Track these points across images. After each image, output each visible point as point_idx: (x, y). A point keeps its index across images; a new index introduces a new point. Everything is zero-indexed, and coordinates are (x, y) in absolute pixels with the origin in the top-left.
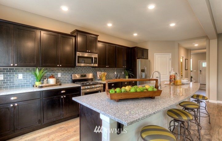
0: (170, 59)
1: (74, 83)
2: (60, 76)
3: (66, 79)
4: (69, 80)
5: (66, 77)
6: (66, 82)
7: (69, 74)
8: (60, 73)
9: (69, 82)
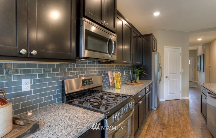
0: (180, 54)
1: (70, 103)
2: (29, 89)
3: (46, 94)
4: (54, 97)
5: (45, 90)
6: (46, 104)
7: (54, 79)
8: (29, 80)
9: (54, 101)
